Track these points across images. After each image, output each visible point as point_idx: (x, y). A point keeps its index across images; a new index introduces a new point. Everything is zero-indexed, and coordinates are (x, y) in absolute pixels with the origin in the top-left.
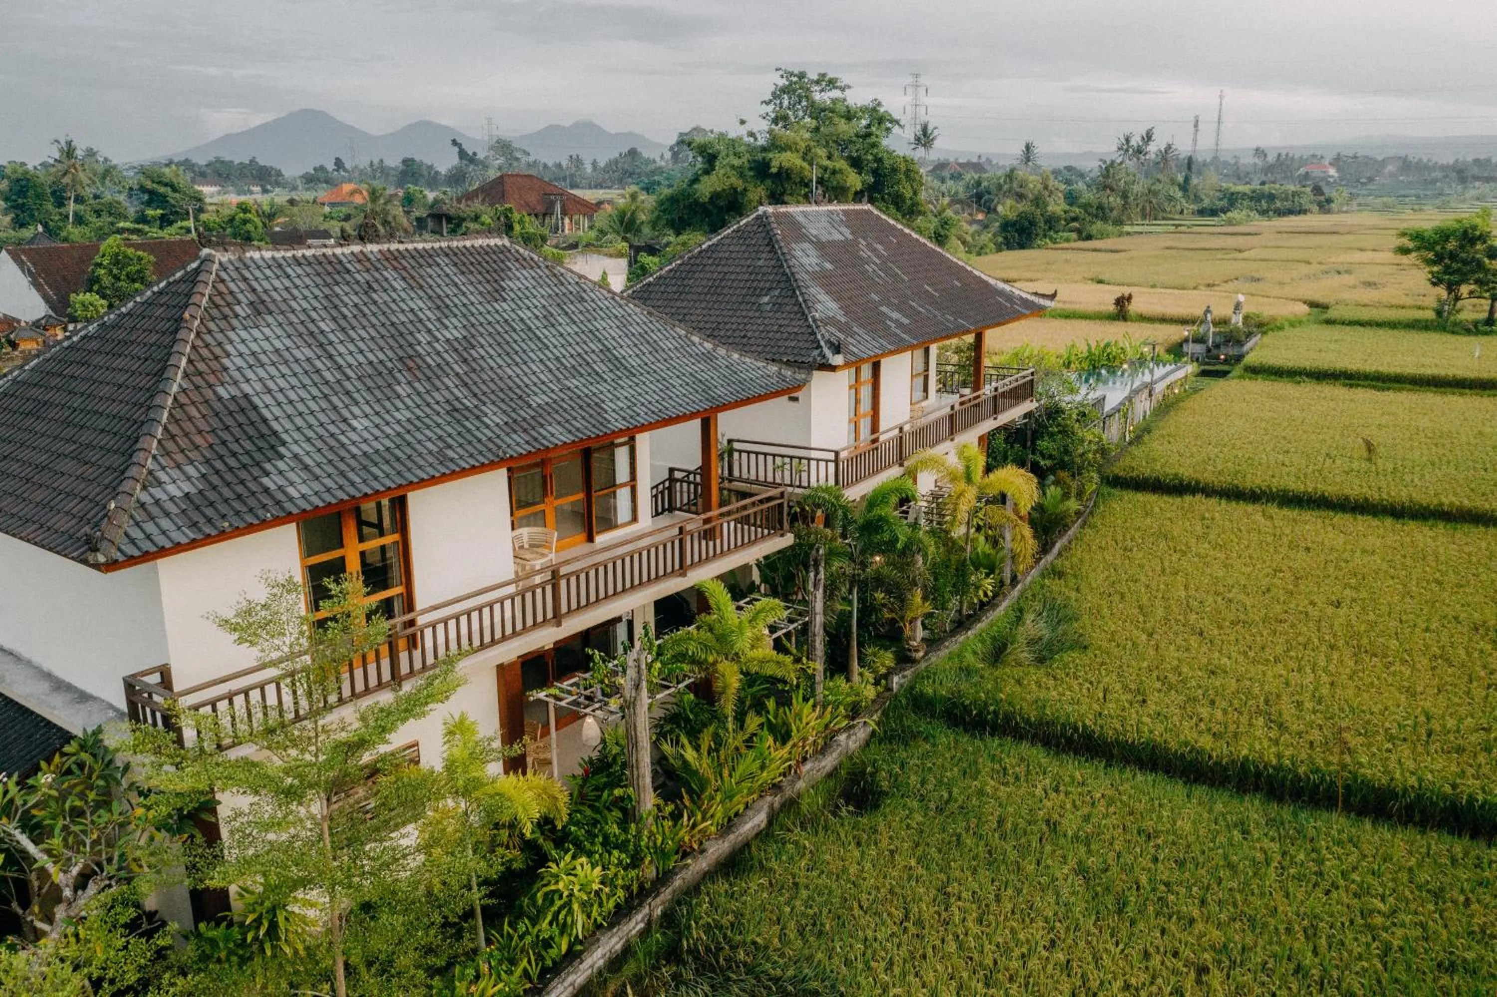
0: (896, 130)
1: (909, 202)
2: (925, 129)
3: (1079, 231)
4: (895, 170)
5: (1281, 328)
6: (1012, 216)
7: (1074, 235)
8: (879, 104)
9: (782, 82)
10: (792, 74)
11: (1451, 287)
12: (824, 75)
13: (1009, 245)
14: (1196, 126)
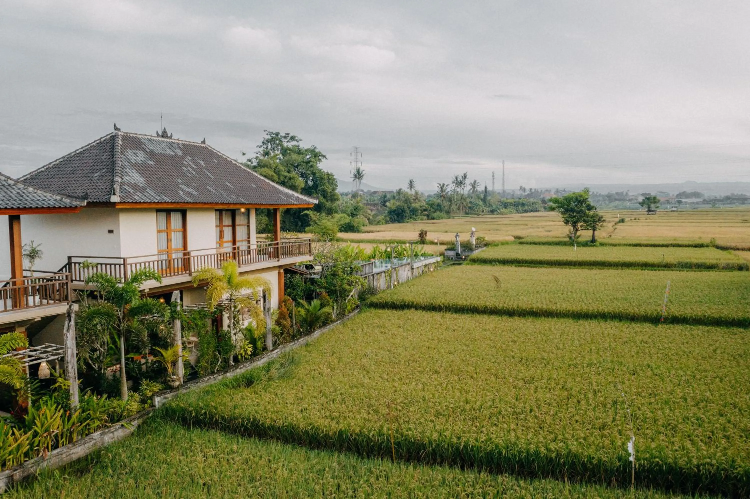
0: (323, 160)
1: (329, 194)
2: (358, 171)
3: (428, 216)
4: (322, 178)
5: (497, 245)
6: (394, 208)
7: (425, 217)
8: (315, 148)
9: (269, 137)
10: (272, 133)
11: (574, 224)
12: (288, 134)
13: (393, 221)
14: (493, 176)
